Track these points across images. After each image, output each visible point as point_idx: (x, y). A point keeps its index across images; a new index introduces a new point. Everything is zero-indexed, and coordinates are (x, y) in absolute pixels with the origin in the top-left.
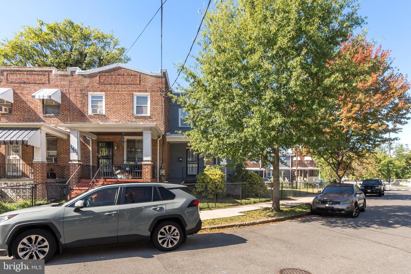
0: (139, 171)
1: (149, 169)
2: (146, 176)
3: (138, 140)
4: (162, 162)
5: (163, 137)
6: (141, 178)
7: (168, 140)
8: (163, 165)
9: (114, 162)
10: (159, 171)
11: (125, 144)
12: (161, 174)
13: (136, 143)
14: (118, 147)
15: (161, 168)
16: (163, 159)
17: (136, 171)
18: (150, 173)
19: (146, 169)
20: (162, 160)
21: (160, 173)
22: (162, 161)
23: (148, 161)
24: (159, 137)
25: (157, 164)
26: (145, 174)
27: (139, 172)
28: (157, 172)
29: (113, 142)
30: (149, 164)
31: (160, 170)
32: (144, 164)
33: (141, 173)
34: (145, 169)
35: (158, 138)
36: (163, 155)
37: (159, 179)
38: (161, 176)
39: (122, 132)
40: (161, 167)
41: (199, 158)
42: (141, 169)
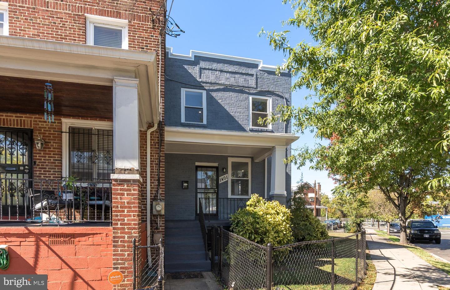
0: (101, 202)
1: (133, 195)
2: (125, 216)
3: (98, 130)
4: (159, 185)
5: (159, 126)
6: (108, 224)
7: (168, 138)
8: (160, 191)
9: (36, 180)
10: (152, 205)
11: (65, 138)
12: (155, 213)
13: (95, 138)
14: (45, 144)
15: (154, 199)
16: (159, 178)
17: (93, 202)
18: (135, 207)
19: (123, 194)
20: (159, 180)
21: (154, 210)
22: (156, 183)
23: (131, 171)
24: (150, 126)
25: (146, 188)
26: (119, 211)
27: (100, 207)
28: (146, 207)
29: (32, 131)
30: (134, 181)
31: (154, 203)
32: (116, 180)
33: (108, 209)
34: (119, 194)
35: (148, 129)
36: (160, 167)
37: (151, 223)
38: (154, 216)
39: (46, 81)
40: (156, 196)
41: (220, 182)
42: (109, 198)
